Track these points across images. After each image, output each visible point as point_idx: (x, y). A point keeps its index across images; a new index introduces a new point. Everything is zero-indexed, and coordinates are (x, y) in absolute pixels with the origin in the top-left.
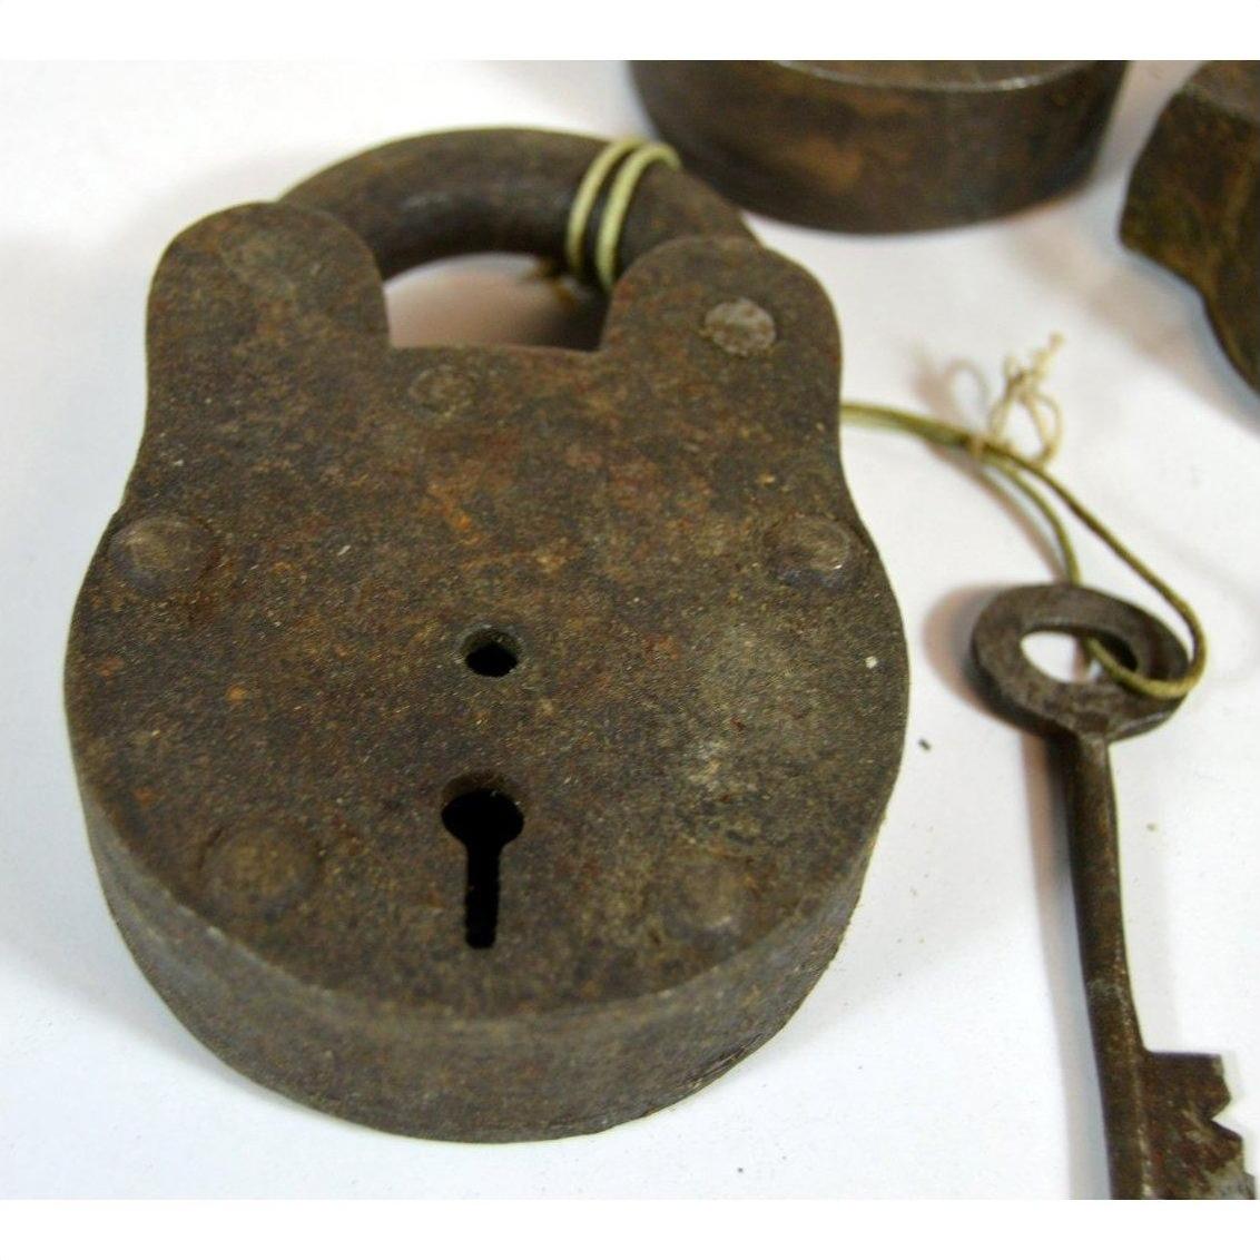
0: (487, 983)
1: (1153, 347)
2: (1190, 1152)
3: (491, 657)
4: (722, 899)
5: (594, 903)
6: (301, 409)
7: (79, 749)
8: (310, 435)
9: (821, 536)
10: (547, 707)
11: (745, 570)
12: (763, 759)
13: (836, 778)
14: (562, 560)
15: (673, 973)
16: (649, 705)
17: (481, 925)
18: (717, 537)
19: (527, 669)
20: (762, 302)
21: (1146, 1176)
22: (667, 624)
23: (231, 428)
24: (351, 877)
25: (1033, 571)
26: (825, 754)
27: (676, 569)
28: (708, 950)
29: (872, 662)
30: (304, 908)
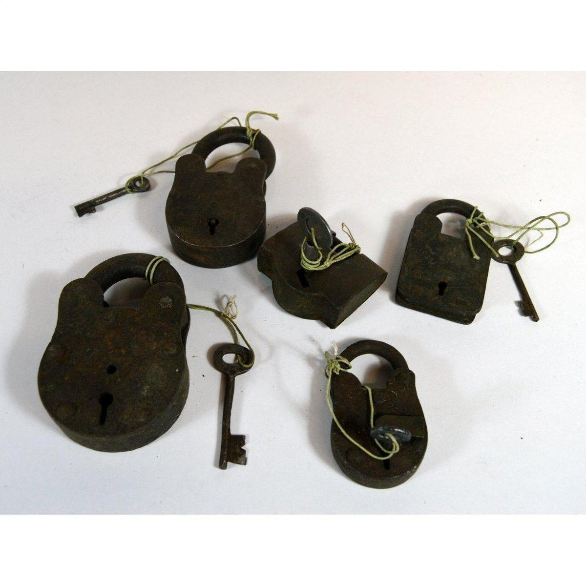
0: (102, 431)
1: (263, 291)
2: (235, 453)
3: (112, 370)
4: (142, 416)
5: (122, 416)
6: (85, 321)
7: (39, 388)
8: (85, 326)
9: (171, 346)
10: (119, 380)
11: (158, 353)
12: (155, 389)
13: (167, 393)
14: (126, 351)
15: (133, 429)
16: (137, 379)
17: (102, 421)
18: (154, 346)
19: (117, 372)
20: (171, 297)
21: (225, 459)
22: (143, 363)
23: (72, 325)
24: (81, 412)
25: (230, 340)
26: (165, 388)
27: (146, 352)
28: (140, 425)
29: (177, 370)
30: (73, 418)
